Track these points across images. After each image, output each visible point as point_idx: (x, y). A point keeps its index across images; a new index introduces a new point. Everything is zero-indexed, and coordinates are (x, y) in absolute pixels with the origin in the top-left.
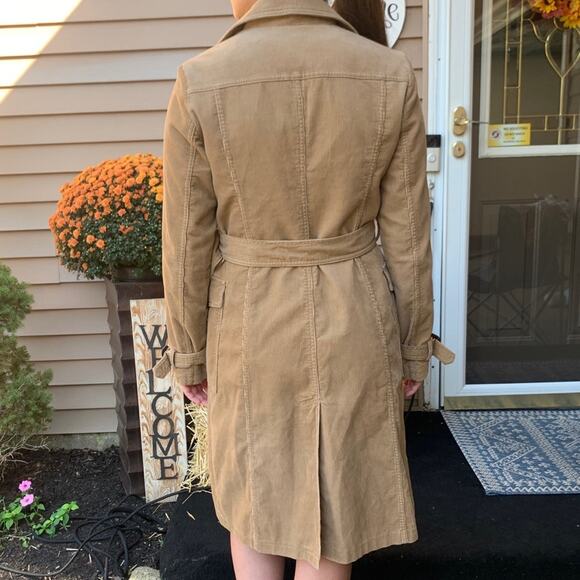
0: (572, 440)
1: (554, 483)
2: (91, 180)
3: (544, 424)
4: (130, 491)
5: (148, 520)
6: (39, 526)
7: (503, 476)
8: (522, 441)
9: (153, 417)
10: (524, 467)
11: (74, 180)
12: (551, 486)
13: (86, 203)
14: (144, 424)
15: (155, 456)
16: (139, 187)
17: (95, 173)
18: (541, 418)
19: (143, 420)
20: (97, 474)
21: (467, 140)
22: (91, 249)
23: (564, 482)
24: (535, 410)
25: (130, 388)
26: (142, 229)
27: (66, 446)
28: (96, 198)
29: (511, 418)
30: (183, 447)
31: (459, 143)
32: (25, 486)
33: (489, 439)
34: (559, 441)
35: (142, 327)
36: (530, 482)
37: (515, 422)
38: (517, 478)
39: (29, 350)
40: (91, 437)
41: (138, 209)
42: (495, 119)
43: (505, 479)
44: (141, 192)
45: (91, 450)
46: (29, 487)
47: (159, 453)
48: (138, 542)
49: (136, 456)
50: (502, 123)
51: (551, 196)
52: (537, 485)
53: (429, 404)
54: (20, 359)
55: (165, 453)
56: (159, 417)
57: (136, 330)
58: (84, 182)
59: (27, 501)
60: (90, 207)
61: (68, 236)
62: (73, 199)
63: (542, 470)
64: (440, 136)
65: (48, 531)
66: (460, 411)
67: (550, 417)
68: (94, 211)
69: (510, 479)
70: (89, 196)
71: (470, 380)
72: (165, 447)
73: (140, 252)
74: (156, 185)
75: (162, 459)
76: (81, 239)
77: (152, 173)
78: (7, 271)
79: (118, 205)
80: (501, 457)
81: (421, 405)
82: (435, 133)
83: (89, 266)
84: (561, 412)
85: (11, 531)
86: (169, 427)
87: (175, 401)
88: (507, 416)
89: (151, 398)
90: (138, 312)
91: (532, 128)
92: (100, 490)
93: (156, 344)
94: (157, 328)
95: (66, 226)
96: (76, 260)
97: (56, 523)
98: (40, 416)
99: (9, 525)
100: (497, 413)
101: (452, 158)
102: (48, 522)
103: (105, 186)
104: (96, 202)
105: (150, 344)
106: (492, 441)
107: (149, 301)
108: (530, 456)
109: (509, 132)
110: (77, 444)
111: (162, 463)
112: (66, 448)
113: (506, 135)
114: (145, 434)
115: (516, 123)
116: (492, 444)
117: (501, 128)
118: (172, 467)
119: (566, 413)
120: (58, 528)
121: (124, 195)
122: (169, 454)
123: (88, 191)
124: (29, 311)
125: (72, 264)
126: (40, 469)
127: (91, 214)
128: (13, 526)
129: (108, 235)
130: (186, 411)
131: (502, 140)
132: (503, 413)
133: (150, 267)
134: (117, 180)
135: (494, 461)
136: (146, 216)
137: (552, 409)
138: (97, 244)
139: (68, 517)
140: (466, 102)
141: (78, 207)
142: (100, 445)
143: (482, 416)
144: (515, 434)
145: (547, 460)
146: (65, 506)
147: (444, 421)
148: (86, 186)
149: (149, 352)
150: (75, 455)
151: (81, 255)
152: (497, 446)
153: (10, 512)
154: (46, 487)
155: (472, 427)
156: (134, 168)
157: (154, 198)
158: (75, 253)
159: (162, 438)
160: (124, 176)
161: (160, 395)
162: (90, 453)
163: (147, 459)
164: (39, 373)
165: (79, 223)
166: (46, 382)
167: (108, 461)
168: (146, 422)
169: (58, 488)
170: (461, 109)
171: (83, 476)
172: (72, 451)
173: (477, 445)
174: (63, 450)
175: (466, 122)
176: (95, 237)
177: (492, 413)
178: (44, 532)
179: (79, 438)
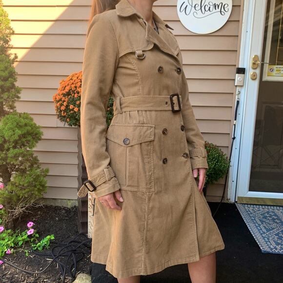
2: (75, 78)
4: (81, 231)
5: (88, 247)
6: (35, 245)
7: (269, 242)
8: (278, 223)
11: (67, 79)
13: (71, 89)
17: (77, 76)
20: (66, 220)
21: (258, 71)
22: (72, 112)
29: (270, 210)
31: (254, 73)
32: (30, 224)
33: (260, 220)
37: (273, 212)
38: (278, 244)
39: (39, 158)
40: (65, 201)
42: (272, 62)
43: (271, 244)
45: (65, 207)
46: (32, 225)
48: (82, 258)
49: (85, 214)
50: (275, 65)
53: (230, 199)
54: (34, 162)
58: (71, 79)
59: (31, 232)
60: (73, 91)
61: (61, 105)
62: (65, 87)
64: (245, 69)
65: (39, 249)
66: (245, 204)
68: (75, 93)
69: (274, 244)
70: (73, 86)
71: (251, 189)
76: (67, 106)
78: (32, 120)
80: (268, 231)
81: (226, 199)
82: (242, 67)
83: (70, 120)
85: (21, 247)
88: (269, 209)
92: (67, 228)
95: (61, 100)
96: (64, 117)
97: (43, 245)
98: (41, 190)
99: (20, 243)
100: (264, 207)
101: (250, 79)
102: (39, 244)
103: (80, 82)
104: (76, 89)
106: (262, 222)
109: (279, 69)
110: (59, 204)
112: (54, 205)
113: (277, 70)
114: (90, 203)
115: (282, 65)
116: (262, 224)
117: (275, 67)
120: (44, 247)
123: (73, 84)
124: (40, 140)
125: (62, 118)
126: (40, 214)
127: (73, 95)
128: (22, 244)
131: (274, 73)
132: (266, 207)
135: (264, 233)
138: (75, 110)
139: (49, 242)
140: (259, 53)
141: (67, 91)
142: (69, 205)
143: (256, 208)
144: (274, 219)
146: (48, 237)
147: (237, 209)
148: (72, 81)
150: (57, 209)
151: (67, 114)
152: (265, 225)
153: (22, 237)
154: (41, 225)
155: (252, 213)
158: (64, 113)
162: (64, 208)
163: (90, 216)
164: (43, 169)
165: (67, 99)
166: (45, 174)
167: (72, 214)
168: (91, 198)
169: (47, 225)
170: (256, 56)
171: (59, 220)
172: (56, 206)
173: (255, 223)
174: (52, 206)
175: (259, 62)
176: (74, 106)
177: (261, 207)
178: (37, 249)
179: (60, 200)
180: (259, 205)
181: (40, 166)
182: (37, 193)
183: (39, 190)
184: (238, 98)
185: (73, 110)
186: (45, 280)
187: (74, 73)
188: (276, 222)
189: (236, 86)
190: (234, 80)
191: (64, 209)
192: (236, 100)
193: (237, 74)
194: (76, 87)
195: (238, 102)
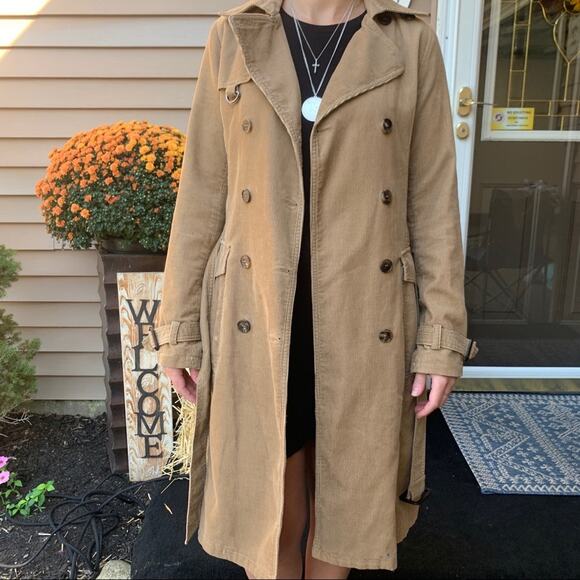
0: (564, 430)
1: (552, 481)
2: (80, 145)
3: (535, 410)
4: (114, 468)
5: (127, 502)
6: (13, 506)
7: (497, 469)
8: (515, 429)
9: (138, 395)
10: (519, 460)
11: (63, 146)
12: (549, 484)
13: (72, 170)
14: (129, 402)
15: (140, 434)
16: (129, 155)
17: (84, 139)
18: (532, 402)
19: (127, 397)
20: (85, 444)
21: (471, 121)
22: (76, 219)
23: (562, 480)
24: (525, 393)
25: (115, 364)
26: (129, 200)
27: (58, 411)
29: (502, 402)
30: (168, 426)
31: (463, 124)
33: (481, 425)
34: (552, 430)
35: (129, 301)
36: (526, 479)
37: (507, 406)
38: (513, 473)
39: (16, 319)
40: (83, 403)
41: (126, 178)
42: (500, 102)
43: (501, 475)
44: (131, 160)
45: (83, 417)
46: (5, 463)
47: (144, 431)
48: (116, 527)
49: (121, 432)
50: (506, 106)
51: (541, 181)
52: (534, 483)
54: (7, 328)
55: (150, 430)
56: (145, 395)
57: (123, 304)
58: (73, 147)
60: (76, 174)
61: (54, 204)
62: (61, 163)
63: (538, 464)
65: (22, 512)
67: (541, 402)
68: (81, 178)
69: (506, 473)
70: (76, 162)
72: (150, 425)
73: (127, 223)
74: (147, 154)
75: (147, 438)
76: (66, 207)
77: (143, 141)
79: (105, 173)
80: (494, 447)
83: (75, 236)
84: (551, 397)
86: (154, 405)
87: (162, 379)
88: (498, 400)
89: (137, 375)
90: (125, 286)
91: (536, 113)
92: (85, 464)
93: (144, 319)
94: (145, 302)
95: (50, 193)
96: (63, 229)
97: (31, 503)
100: (488, 396)
101: (456, 139)
102: (22, 502)
103: (93, 152)
104: (83, 169)
105: (137, 319)
106: (484, 428)
107: (138, 274)
108: (524, 446)
109: (512, 115)
110: (70, 411)
111: (147, 441)
112: (58, 413)
113: (509, 118)
114: (129, 411)
115: (520, 106)
116: (485, 432)
117: (505, 111)
118: (157, 446)
119: (556, 398)
120: (32, 508)
121: (112, 163)
122: (155, 432)
123: (76, 157)
124: (14, 278)
125: (57, 231)
126: (28, 436)
127: (77, 181)
129: (94, 204)
130: (173, 390)
131: (504, 124)
132: (494, 396)
133: (138, 239)
134: (106, 147)
135: (488, 451)
136: (134, 186)
137: (542, 394)
138: (82, 214)
139: (43, 498)
140: (472, 83)
141: (64, 174)
142: (92, 412)
143: (474, 399)
144: (507, 421)
145: (541, 453)
146: (41, 487)
148: (74, 152)
149: (136, 327)
150: (67, 421)
151: (66, 224)
152: (490, 435)
154: (30, 458)
155: (464, 411)
156: (125, 135)
157: (144, 167)
158: (60, 221)
159: (147, 415)
160: (114, 142)
161: (146, 372)
163: (132, 437)
164: (27, 341)
165: (64, 190)
166: (33, 351)
167: (98, 430)
168: (131, 399)
169: (42, 459)
170: (466, 90)
171: (70, 446)
172: (64, 417)
173: (470, 432)
174: (55, 415)
175: (473, 103)
176: (81, 205)
177: (483, 395)
178: (19, 512)
179: (71, 404)
180: (479, 393)
181: (19, 336)
182: (13, 394)
183: (18, 389)
185: (78, 214)
187: (79, 134)
188: (512, 428)
191: (80, 420)
194: (82, 165)
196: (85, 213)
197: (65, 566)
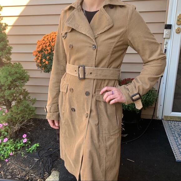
2: (46, 39)
6: (28, 149)
13: (43, 48)
17: (47, 37)
22: (44, 64)
28: (46, 46)
31: (178, 28)
32: (25, 136)
53: (158, 117)
58: (44, 40)
60: (44, 49)
61: (38, 59)
62: (40, 46)
64: (171, 25)
65: (30, 151)
66: (169, 121)
68: (45, 51)
70: (44, 45)
71: (174, 110)
76: (41, 60)
79: (53, 49)
81: (155, 117)
82: (169, 24)
83: (44, 69)
85: (19, 150)
92: (49, 137)
95: (37, 55)
97: (33, 149)
99: (19, 148)
101: (175, 33)
102: (30, 148)
103: (49, 42)
104: (46, 48)
106: (179, 135)
116: (179, 137)
120: (33, 151)
123: (44, 44)
124: (28, 80)
127: (44, 52)
129: (50, 59)
134: (53, 40)
139: (36, 148)
141: (41, 49)
143: (177, 123)
146: (35, 145)
147: (163, 125)
150: (45, 121)
151: (41, 65)
153: (20, 144)
154: (34, 133)
155: (173, 128)
165: (41, 55)
169: (37, 134)
171: (46, 130)
173: (174, 136)
174: (42, 119)
176: (46, 60)
180: (179, 121)
182: (27, 116)
184: (166, 47)
185: (45, 62)
186: (32, 175)
189: (165, 38)
190: (163, 33)
192: (165, 48)
193: (165, 30)
195: (166, 50)
196: (47, 62)
197: (41, 170)
